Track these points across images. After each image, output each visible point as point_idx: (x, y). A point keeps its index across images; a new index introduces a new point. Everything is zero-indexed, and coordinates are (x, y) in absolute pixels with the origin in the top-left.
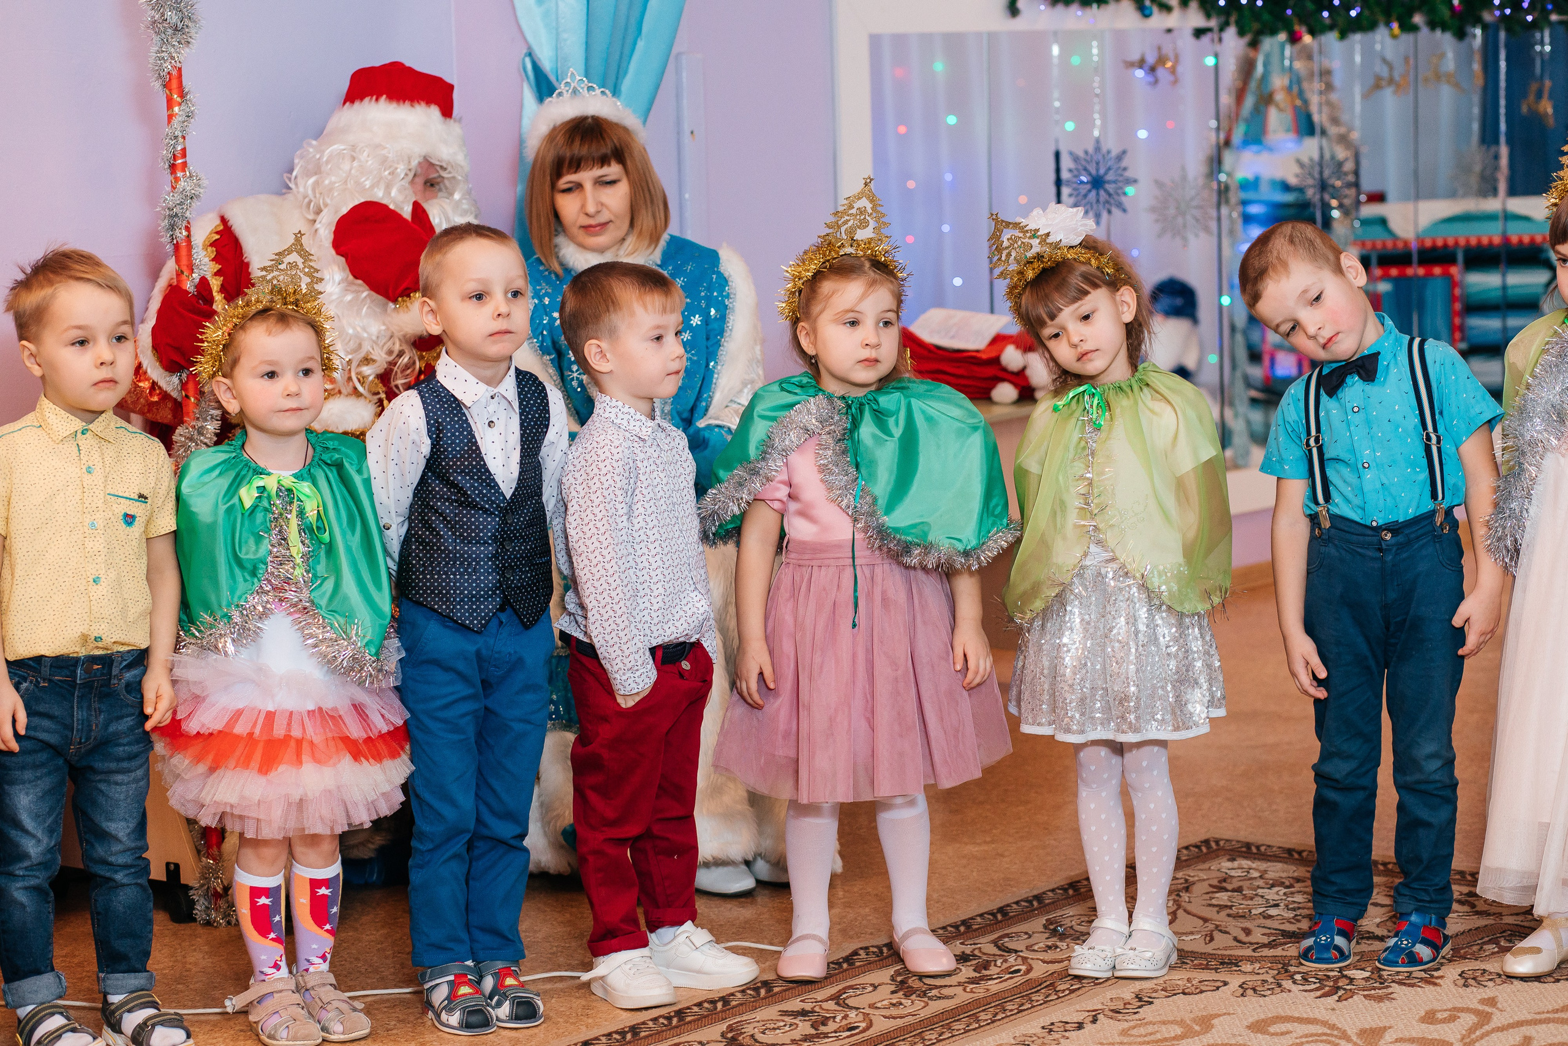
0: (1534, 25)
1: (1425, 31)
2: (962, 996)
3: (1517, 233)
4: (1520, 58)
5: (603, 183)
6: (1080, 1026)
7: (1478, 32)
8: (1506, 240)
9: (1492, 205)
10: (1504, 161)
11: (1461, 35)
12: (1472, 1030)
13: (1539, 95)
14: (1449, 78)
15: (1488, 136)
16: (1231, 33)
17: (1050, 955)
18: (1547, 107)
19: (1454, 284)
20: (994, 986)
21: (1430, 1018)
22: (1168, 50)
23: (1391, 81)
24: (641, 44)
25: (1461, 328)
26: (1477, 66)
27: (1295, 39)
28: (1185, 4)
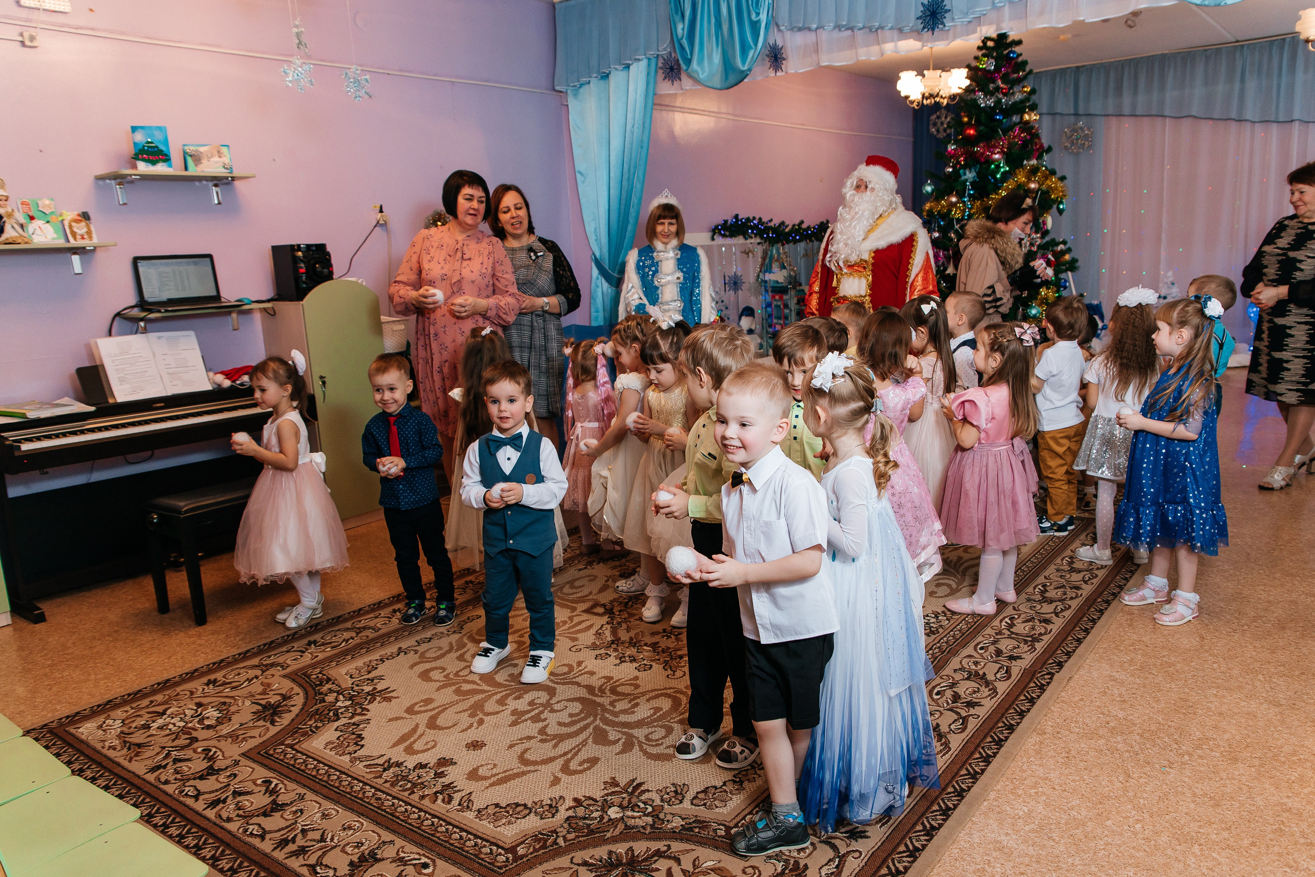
5: (670, 224)
16: (767, 244)
23: (807, 255)
27: (783, 245)
28: (756, 236)
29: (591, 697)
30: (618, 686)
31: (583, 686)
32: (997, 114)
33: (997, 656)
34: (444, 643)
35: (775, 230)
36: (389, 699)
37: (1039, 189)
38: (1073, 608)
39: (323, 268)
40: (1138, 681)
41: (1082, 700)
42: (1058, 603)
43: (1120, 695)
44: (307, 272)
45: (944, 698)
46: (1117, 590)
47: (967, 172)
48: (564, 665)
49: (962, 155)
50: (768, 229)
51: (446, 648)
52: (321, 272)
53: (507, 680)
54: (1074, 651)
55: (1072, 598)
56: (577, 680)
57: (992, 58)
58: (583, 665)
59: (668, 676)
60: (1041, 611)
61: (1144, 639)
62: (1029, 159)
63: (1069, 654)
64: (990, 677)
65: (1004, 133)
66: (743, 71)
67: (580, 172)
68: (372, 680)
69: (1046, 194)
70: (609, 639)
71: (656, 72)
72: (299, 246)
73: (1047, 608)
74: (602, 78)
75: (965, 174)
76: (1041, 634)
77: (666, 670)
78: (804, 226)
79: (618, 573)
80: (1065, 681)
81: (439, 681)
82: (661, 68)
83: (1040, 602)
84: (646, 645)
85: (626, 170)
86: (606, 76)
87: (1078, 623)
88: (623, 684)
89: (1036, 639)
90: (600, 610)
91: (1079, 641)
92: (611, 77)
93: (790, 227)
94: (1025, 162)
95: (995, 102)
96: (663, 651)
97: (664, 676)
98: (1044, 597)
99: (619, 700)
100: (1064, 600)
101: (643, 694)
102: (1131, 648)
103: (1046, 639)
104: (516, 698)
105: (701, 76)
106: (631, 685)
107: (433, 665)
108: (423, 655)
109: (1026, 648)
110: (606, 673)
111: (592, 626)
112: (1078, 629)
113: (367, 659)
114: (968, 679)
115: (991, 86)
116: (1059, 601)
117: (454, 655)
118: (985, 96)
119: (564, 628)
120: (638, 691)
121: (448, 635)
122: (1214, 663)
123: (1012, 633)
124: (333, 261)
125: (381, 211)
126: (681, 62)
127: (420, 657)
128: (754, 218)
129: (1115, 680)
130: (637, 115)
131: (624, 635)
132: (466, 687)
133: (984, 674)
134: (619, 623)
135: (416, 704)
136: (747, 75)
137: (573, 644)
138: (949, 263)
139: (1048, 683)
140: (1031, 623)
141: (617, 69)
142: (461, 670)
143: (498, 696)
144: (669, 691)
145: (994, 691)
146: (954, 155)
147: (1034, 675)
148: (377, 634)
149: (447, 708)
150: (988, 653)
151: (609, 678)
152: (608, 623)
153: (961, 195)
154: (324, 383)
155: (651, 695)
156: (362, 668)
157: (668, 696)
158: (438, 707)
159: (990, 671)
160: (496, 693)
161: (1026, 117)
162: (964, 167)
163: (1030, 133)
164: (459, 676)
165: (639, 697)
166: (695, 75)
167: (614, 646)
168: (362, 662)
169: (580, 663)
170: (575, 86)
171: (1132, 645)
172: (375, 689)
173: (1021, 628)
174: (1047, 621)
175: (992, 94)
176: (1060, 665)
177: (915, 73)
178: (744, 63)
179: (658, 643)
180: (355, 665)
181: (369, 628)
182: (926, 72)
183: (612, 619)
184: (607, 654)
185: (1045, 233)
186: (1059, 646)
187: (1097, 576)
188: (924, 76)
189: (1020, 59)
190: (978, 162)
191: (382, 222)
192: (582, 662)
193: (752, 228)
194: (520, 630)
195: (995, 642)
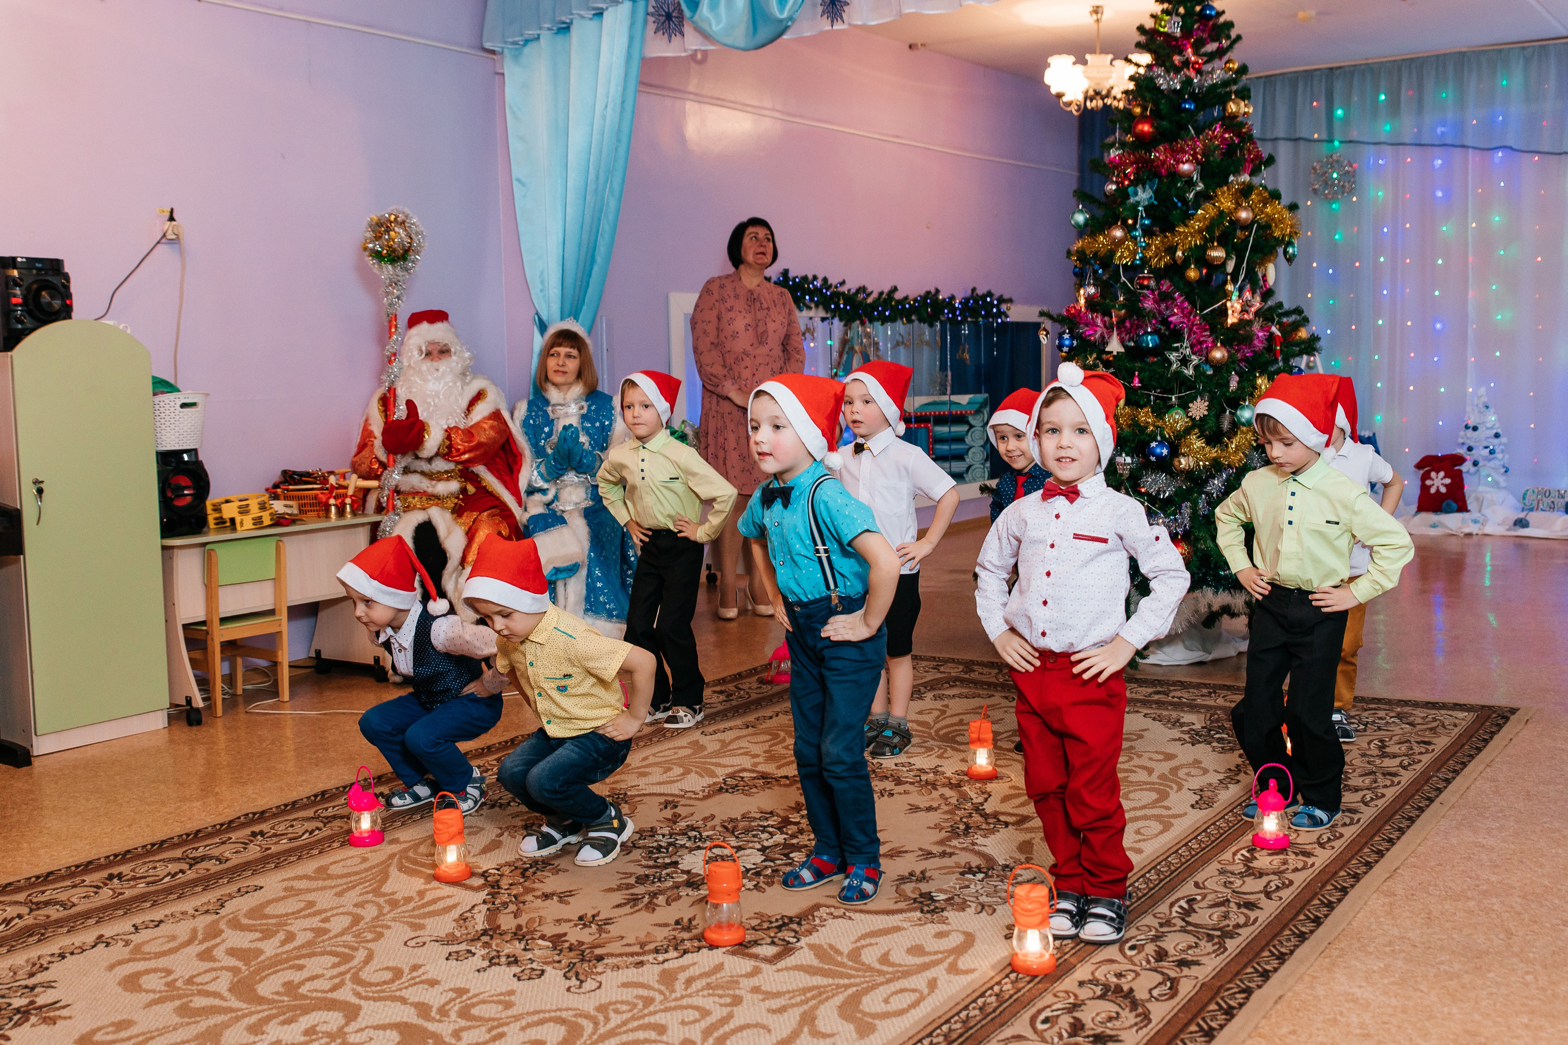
0: (961, 322)
1: (916, 323)
2: (720, 707)
3: (955, 410)
4: (956, 338)
5: (569, 355)
6: (771, 718)
7: (938, 324)
8: (951, 412)
9: (945, 398)
10: (949, 377)
11: (931, 325)
12: (938, 717)
13: (964, 351)
14: (928, 343)
15: (943, 368)
16: (836, 321)
17: (759, 691)
18: (967, 356)
19: (929, 431)
20: (734, 703)
21: (921, 713)
22: (810, 326)
23: (903, 343)
24: (584, 308)
25: (933, 449)
26: (938, 338)
27: (863, 323)
28: (817, 306)
29: (420, 1022)
30: (474, 1005)
31: (412, 1004)
32: (1186, 101)
33: (1157, 961)
34: (182, 929)
35: (849, 298)
36: (53, 1021)
37: (1253, 222)
38: (1296, 884)
39: (52, 298)
40: (1394, 1002)
41: (1294, 1032)
42: (1272, 877)
43: (1362, 1025)
44: (25, 304)
45: (1056, 1029)
46: (1375, 856)
47: (1140, 190)
48: (387, 968)
49: (1132, 164)
50: (837, 295)
51: (184, 937)
52: (50, 304)
53: (277, 993)
54: (1292, 952)
55: (1296, 870)
56: (404, 993)
57: (1178, 14)
58: (421, 971)
59: (569, 990)
60: (1243, 889)
61: (1410, 934)
62: (1237, 173)
63: (1282, 958)
64: (1141, 994)
65: (1199, 131)
66: (781, 21)
67: (519, 180)
68: (33, 988)
69: (1265, 228)
70: (480, 927)
71: (646, 22)
72: (14, 259)
73: (1253, 885)
74: (560, 30)
75: (1136, 194)
76: (1238, 926)
77: (567, 978)
78: (898, 296)
79: (520, 824)
80: (1271, 1003)
81: (154, 991)
82: (652, 15)
83: (1242, 875)
84: (543, 937)
85: (592, 176)
86: (565, 29)
87: (1302, 908)
88: (484, 1002)
89: (1228, 934)
90: (478, 882)
91: (1302, 937)
92: (574, 29)
93: (875, 295)
94: (1231, 178)
95: (1183, 83)
96: (570, 949)
97: (563, 990)
98: (1249, 868)
99: (469, 1028)
100: (1283, 872)
101: (517, 1018)
102: (1388, 949)
103: (1245, 932)
104: (284, 1023)
105: (714, 28)
106: (499, 1002)
107: (152, 964)
108: (138, 949)
109: (1209, 948)
110: (460, 984)
111: (455, 906)
112: (1302, 917)
113: (33, 953)
114: (1102, 997)
115: (1177, 59)
116: (1274, 873)
117: (195, 949)
118: (1167, 71)
119: (404, 908)
120: (509, 1013)
121: (194, 917)
122: (1528, 973)
123: (1189, 923)
124: (74, 288)
125: (171, 219)
126: (684, 7)
127: (131, 952)
128: (815, 278)
129: (1355, 1001)
130: (612, 90)
131: (507, 922)
132: (199, 1002)
133: (1131, 990)
134: (505, 905)
135: (99, 1029)
136: (787, 28)
137: (413, 935)
138: (1110, 334)
139: (1241, 1005)
140: (1223, 909)
141: (582, 17)
142: (199, 974)
143: (254, 1019)
144: (564, 1014)
145: (1146, 1017)
146: (1117, 165)
147: (1217, 993)
148: (67, 912)
149: (152, 1038)
150: (1143, 955)
151: (461, 992)
152: (484, 902)
153: (1129, 229)
154: (40, 491)
155: (530, 1019)
156: (21, 967)
157: (562, 1021)
158: (138, 1036)
159: (1144, 984)
160: (252, 1014)
161: (1232, 107)
162: (1134, 183)
163: (1239, 134)
164: (193, 983)
165: (507, 1024)
166: (706, 27)
167: (485, 939)
168: (25, 957)
169: (415, 968)
170: (515, 43)
171: (1390, 944)
172: (32, 1002)
173: (1204, 916)
174: (1251, 906)
175: (1177, 70)
176: (1266, 975)
177: (1072, 59)
178: (782, 10)
179: (565, 935)
180: (11, 962)
181: (56, 903)
182: (1088, 57)
183: (494, 895)
184: (469, 951)
185: (1267, 294)
186: (1267, 945)
187: (1342, 835)
188: (1085, 62)
189: (1222, 19)
190: (1157, 175)
191: (170, 236)
192: (420, 966)
193: (811, 293)
194: (325, 911)
195: (1156, 938)
